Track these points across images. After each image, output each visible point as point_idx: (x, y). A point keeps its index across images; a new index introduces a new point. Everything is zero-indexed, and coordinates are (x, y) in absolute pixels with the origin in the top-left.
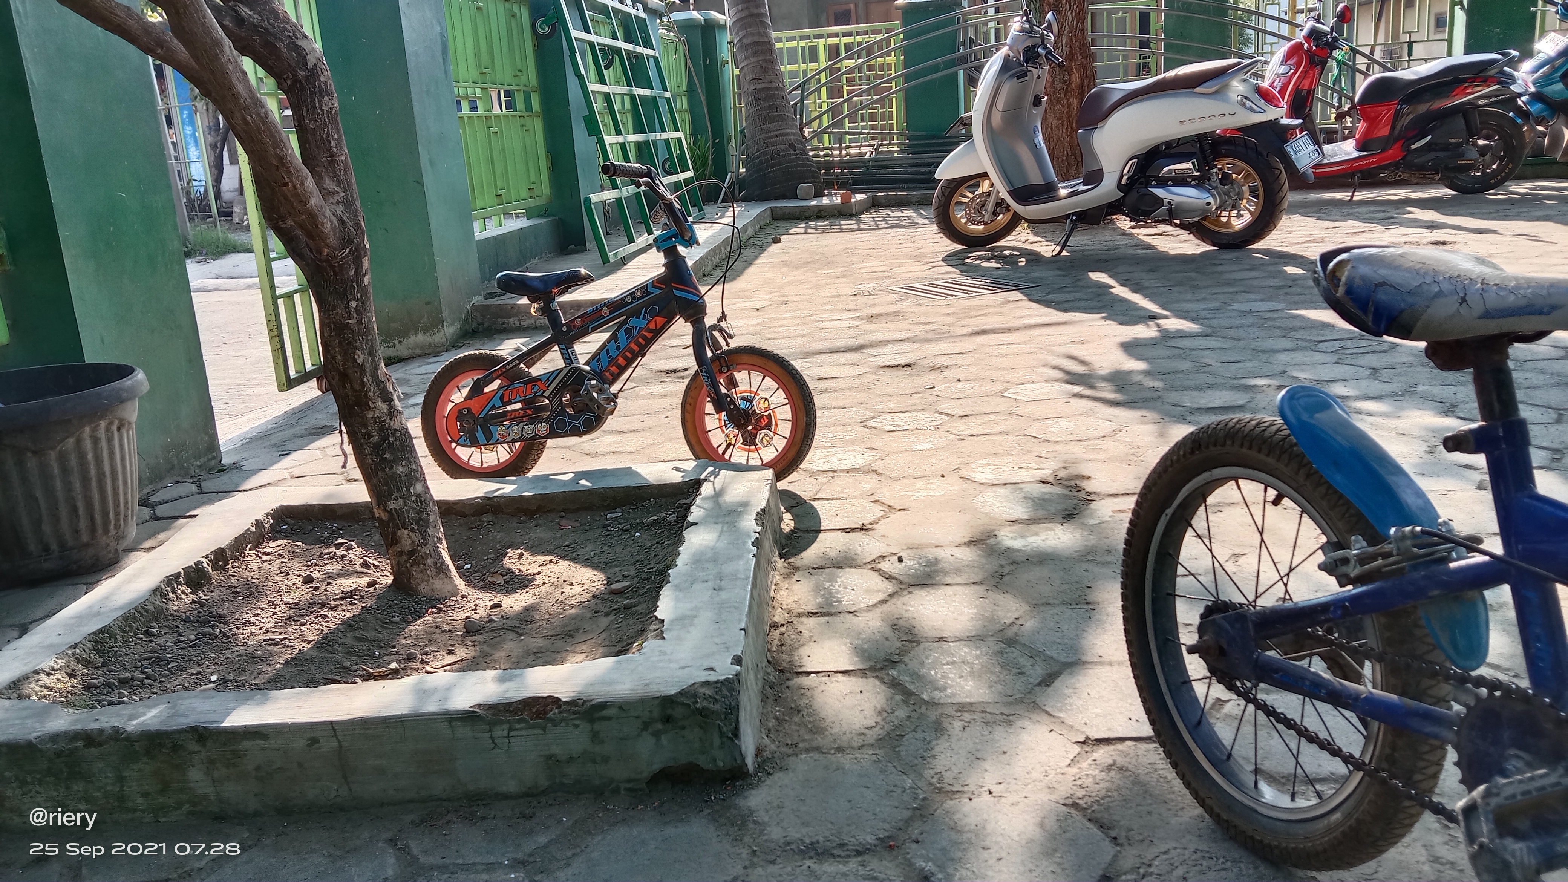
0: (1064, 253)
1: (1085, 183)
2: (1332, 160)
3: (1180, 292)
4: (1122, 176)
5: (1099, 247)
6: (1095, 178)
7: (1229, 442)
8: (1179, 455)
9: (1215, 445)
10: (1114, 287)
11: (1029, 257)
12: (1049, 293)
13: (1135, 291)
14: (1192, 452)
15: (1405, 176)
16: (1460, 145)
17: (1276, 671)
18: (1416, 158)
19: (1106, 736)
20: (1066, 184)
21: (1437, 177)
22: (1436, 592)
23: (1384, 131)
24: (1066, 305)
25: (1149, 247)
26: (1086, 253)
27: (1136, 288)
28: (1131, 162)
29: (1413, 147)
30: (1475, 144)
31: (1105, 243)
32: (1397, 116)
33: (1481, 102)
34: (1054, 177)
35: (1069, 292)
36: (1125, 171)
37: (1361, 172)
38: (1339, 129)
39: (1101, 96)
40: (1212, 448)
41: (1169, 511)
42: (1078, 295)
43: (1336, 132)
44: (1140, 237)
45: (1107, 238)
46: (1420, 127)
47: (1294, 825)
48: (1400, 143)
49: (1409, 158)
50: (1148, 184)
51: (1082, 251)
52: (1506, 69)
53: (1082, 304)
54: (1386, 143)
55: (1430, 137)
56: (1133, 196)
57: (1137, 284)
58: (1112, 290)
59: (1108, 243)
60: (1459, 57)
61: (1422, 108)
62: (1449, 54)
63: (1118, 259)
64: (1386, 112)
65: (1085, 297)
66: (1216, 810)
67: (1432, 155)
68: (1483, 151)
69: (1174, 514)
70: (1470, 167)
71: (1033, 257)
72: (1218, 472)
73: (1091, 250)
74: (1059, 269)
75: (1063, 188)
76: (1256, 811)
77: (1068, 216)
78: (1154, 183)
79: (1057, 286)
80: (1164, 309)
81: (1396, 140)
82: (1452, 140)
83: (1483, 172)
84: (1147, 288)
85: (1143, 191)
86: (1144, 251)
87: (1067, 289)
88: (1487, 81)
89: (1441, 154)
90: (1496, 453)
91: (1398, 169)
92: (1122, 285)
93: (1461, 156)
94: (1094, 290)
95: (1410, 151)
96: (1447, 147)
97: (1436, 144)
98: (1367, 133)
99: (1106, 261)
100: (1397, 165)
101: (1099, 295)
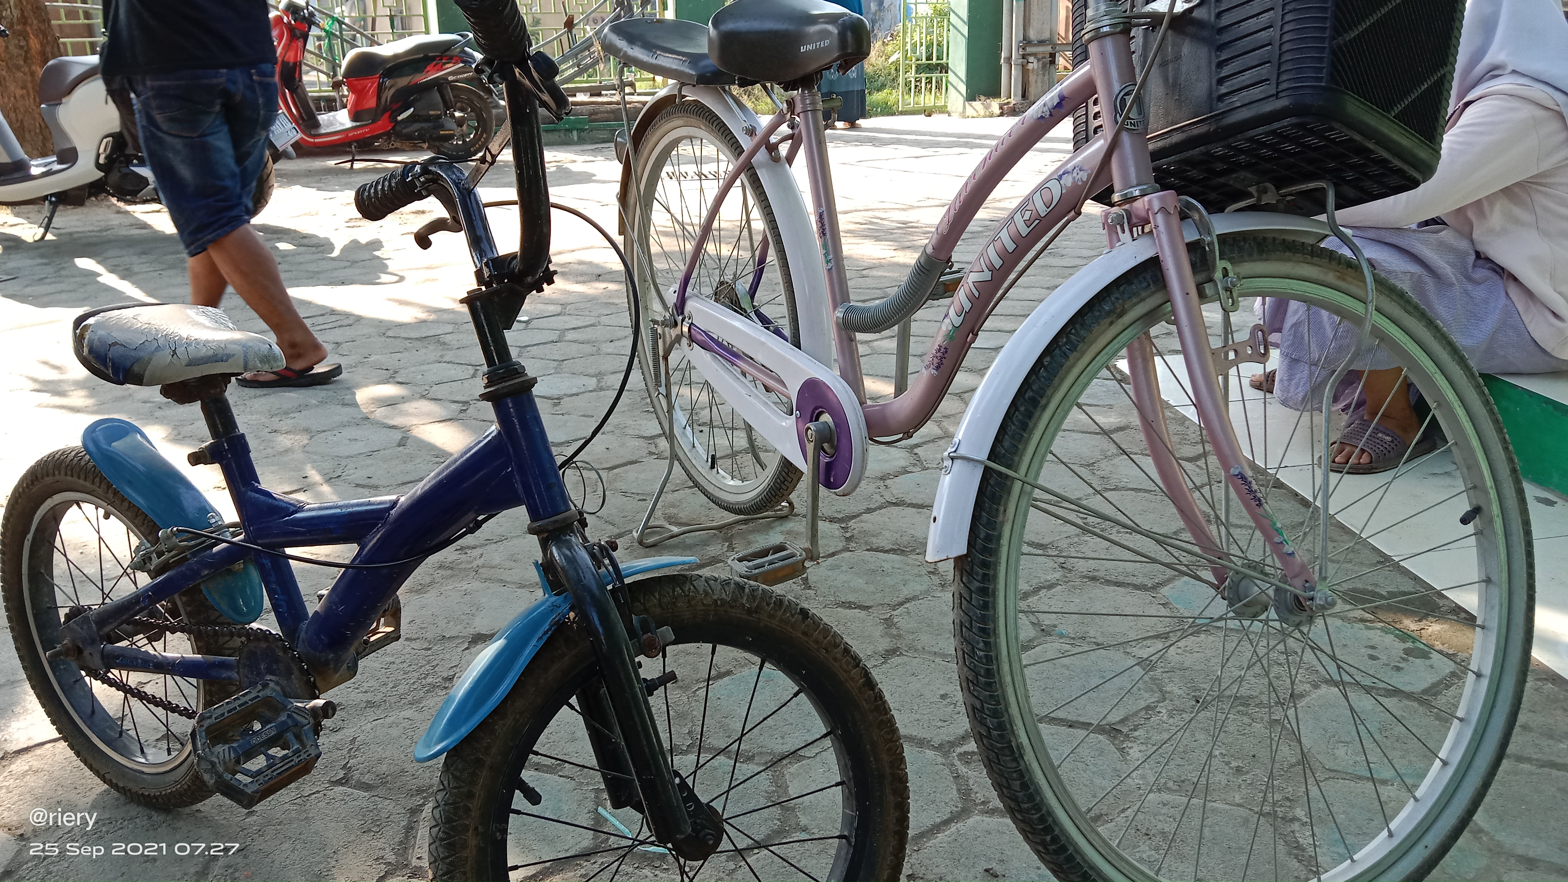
0: (49, 237)
1: (60, 162)
2: (328, 131)
3: (170, 277)
4: (98, 156)
5: (91, 228)
6: (69, 156)
7: (57, 473)
8: (23, 488)
9: (48, 475)
10: (100, 275)
11: (7, 243)
12: (27, 286)
13: (123, 278)
14: (33, 484)
15: (398, 145)
16: (439, 117)
17: (117, 657)
18: (404, 128)
19: (25, 746)
20: (40, 161)
21: (426, 146)
22: (206, 572)
23: (371, 103)
24: (45, 299)
25: (145, 226)
26: (75, 236)
27: (126, 274)
28: (105, 141)
29: (399, 118)
30: (453, 116)
31: (97, 224)
32: (380, 89)
33: (450, 78)
34: (21, 154)
35: (50, 283)
36: (101, 150)
37: (356, 141)
38: (337, 97)
39: (61, 69)
40: (46, 479)
41: (30, 536)
42: (60, 287)
43: (335, 100)
44: (135, 215)
45: (99, 218)
46: (404, 99)
47: (170, 774)
48: (387, 115)
49: (398, 128)
50: (129, 162)
51: (71, 234)
52: (466, 49)
53: (64, 296)
54: (376, 114)
55: (412, 109)
56: (115, 177)
57: (127, 269)
58: (99, 279)
59: (100, 224)
60: (435, 36)
61: (403, 82)
62: (427, 32)
63: (109, 241)
64: (371, 85)
65: (68, 288)
66: (114, 781)
67: (417, 126)
68: (460, 122)
69: (34, 538)
70: (451, 137)
71: (11, 244)
72: (58, 498)
73: (80, 232)
74: (42, 256)
75: (37, 166)
76: (143, 772)
77: (45, 198)
78: (135, 161)
79: (36, 277)
80: (150, 296)
81: (384, 111)
82: (432, 113)
83: (464, 141)
84: (137, 273)
85: (124, 170)
86: (138, 232)
87: (47, 281)
88: (451, 59)
89: (425, 125)
90: (225, 462)
91: (390, 138)
92: (111, 272)
93: (442, 127)
94: (78, 279)
95: (397, 123)
96: (428, 119)
97: (419, 116)
98: (357, 103)
99: (95, 245)
100: (388, 135)
101: (85, 285)
